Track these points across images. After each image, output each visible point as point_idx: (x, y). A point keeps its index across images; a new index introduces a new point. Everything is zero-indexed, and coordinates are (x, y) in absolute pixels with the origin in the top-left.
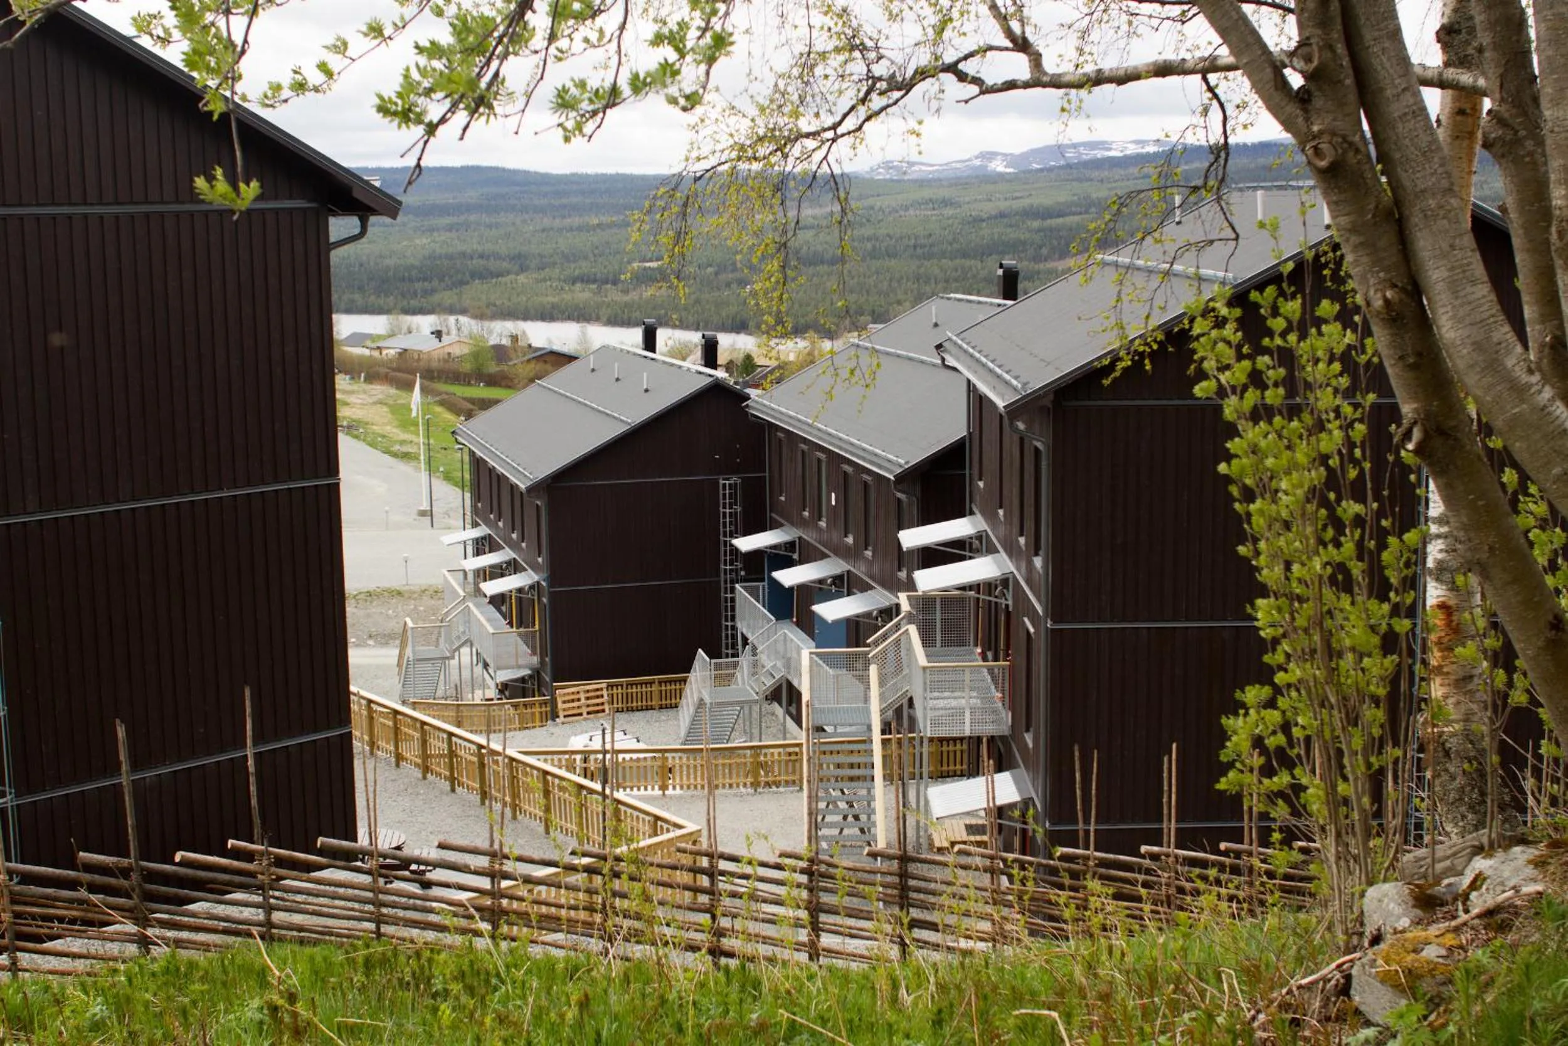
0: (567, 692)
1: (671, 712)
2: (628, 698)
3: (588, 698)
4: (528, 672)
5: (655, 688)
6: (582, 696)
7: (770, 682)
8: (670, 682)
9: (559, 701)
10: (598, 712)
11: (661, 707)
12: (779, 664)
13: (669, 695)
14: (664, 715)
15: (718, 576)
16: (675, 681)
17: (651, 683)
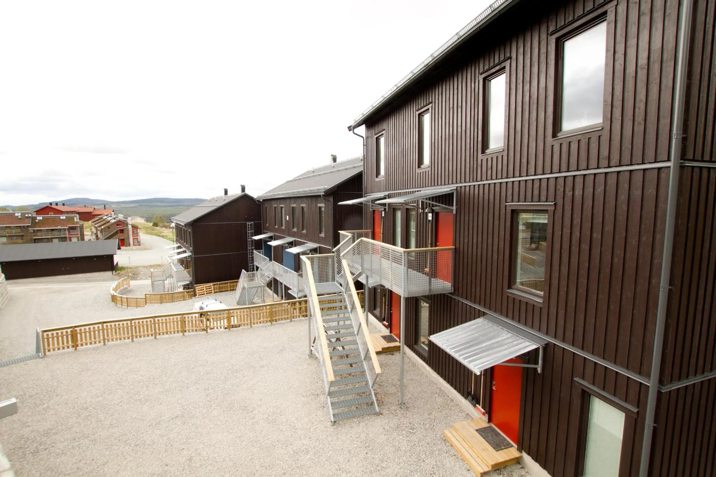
0: (199, 288)
1: (234, 292)
2: (220, 288)
3: (206, 289)
4: (188, 282)
5: (229, 285)
6: (205, 288)
7: (268, 279)
8: (233, 282)
9: (197, 290)
10: (210, 293)
11: (230, 290)
12: (271, 273)
13: (233, 286)
14: (232, 292)
15: (247, 251)
16: (235, 282)
17: (227, 283)
